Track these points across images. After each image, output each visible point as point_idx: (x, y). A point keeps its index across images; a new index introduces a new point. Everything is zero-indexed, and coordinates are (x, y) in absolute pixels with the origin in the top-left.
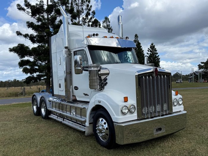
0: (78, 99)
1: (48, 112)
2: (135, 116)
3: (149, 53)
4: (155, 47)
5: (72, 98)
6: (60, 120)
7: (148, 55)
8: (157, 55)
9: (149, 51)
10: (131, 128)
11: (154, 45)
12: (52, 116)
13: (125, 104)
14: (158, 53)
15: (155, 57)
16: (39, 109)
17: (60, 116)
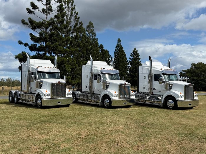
0: (32, 93)
1: (18, 99)
2: (50, 97)
3: (132, 57)
4: (138, 52)
5: (30, 92)
6: (24, 102)
7: (131, 60)
8: (139, 61)
9: (131, 56)
10: (47, 101)
11: (137, 50)
12: (20, 101)
13: (46, 93)
14: (140, 59)
15: (137, 62)
16: (13, 99)
17: (24, 100)
